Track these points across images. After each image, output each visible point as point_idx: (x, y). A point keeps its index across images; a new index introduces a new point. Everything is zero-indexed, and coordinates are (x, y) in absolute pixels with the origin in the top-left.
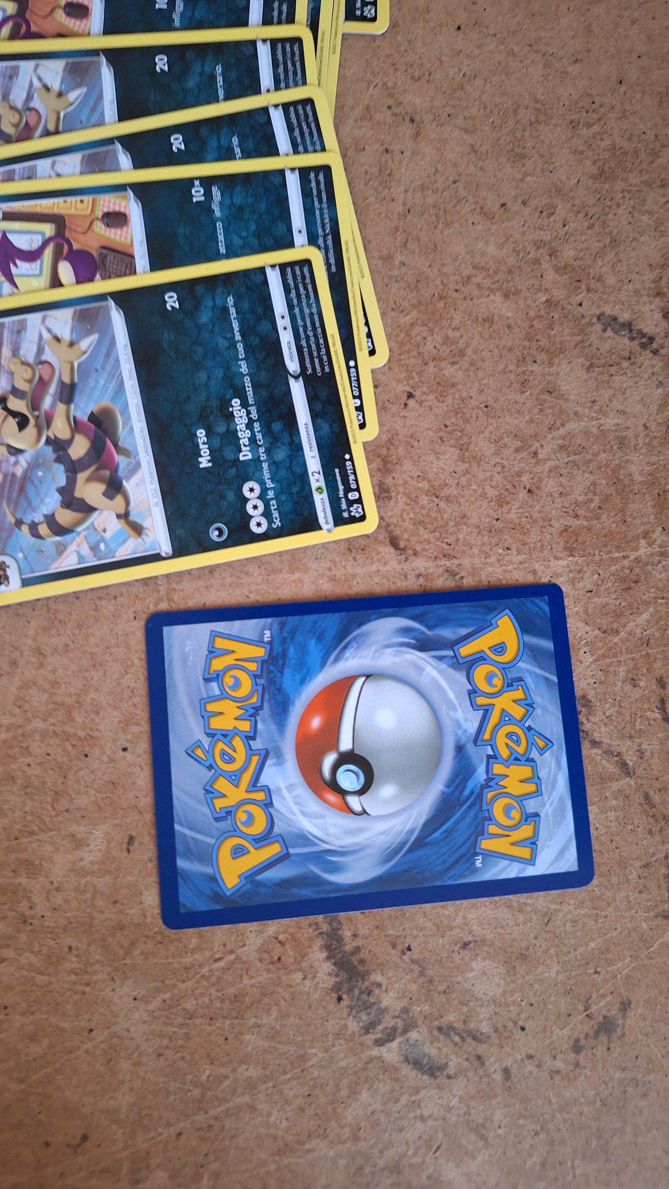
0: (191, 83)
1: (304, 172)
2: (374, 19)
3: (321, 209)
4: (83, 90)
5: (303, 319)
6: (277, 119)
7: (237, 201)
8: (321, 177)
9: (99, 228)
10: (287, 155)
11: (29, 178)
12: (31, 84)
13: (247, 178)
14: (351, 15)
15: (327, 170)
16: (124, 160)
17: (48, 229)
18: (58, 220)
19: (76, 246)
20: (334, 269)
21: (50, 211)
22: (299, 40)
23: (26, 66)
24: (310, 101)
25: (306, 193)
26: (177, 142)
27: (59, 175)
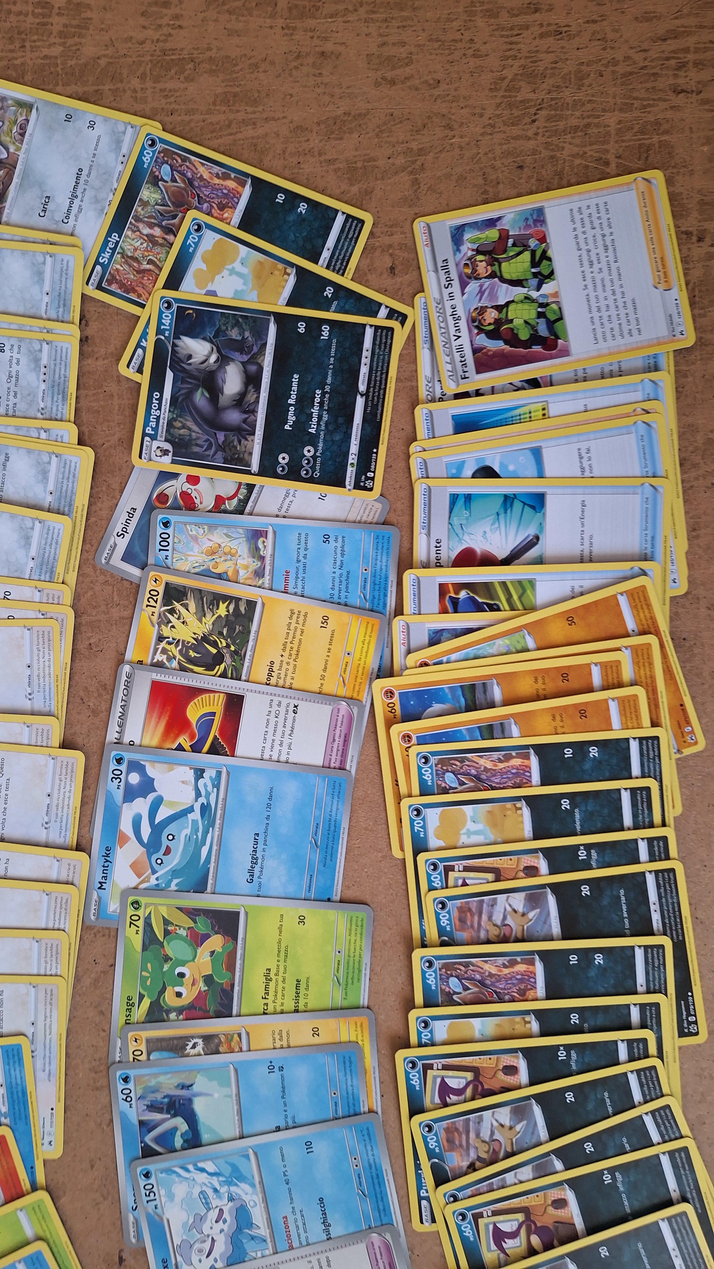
0: (590, 1106)
1: (671, 1153)
2: (697, 1034)
3: (686, 1175)
4: (525, 1122)
5: (687, 1249)
6: (649, 1122)
7: (632, 1179)
8: (683, 1155)
9: (551, 1210)
10: (659, 1144)
11: (503, 1187)
12: (492, 1125)
13: (636, 1163)
14: (682, 1034)
15: (685, 1149)
16: (558, 1165)
17: (520, 1217)
18: (525, 1210)
19: (539, 1225)
20: (700, 1211)
21: (519, 1206)
22: (654, 1068)
23: (487, 1114)
24: (668, 1106)
25: (675, 1166)
26: (589, 1147)
27: (521, 1182)
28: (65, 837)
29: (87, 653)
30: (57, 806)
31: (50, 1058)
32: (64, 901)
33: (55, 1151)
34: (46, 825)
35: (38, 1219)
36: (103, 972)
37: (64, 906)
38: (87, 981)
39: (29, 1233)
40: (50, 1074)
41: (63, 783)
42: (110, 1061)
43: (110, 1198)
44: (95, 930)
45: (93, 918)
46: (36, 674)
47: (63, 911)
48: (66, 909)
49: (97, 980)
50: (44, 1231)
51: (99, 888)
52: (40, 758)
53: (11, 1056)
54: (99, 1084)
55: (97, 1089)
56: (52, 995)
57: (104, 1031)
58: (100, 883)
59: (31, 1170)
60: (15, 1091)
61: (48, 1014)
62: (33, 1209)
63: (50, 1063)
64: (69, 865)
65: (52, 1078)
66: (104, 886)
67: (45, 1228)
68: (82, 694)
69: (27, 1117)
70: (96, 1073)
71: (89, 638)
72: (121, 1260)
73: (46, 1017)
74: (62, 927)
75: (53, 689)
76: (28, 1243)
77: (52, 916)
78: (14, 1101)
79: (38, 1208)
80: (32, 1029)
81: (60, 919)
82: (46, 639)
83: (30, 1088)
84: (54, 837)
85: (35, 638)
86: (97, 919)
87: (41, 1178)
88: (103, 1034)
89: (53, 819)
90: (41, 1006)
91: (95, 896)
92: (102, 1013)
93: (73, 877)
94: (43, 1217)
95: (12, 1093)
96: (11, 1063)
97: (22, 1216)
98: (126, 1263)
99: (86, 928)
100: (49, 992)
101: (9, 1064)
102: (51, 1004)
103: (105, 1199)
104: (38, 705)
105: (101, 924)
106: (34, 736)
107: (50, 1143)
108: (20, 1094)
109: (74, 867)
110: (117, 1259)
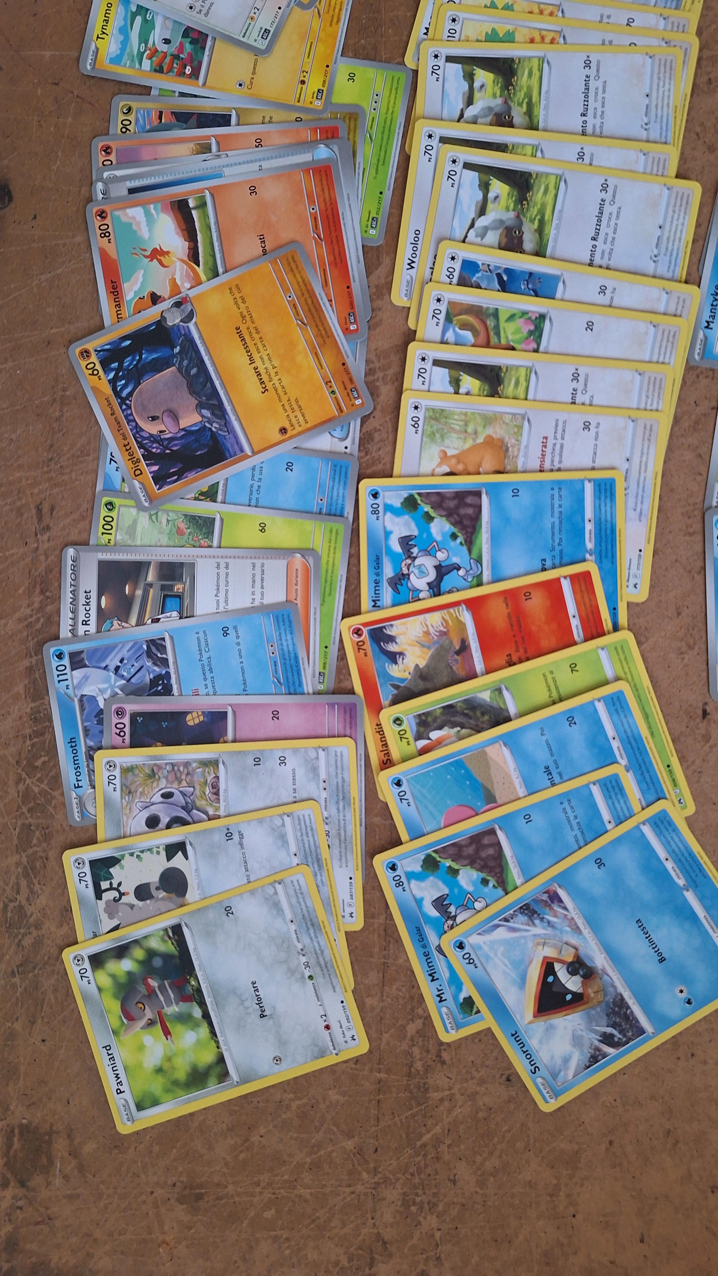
28: (674, 272)
29: (706, 89)
30: (668, 239)
31: (642, 497)
32: (672, 334)
33: (641, 595)
34: (655, 259)
35: (620, 659)
36: (705, 415)
37: (671, 339)
38: (686, 424)
39: (609, 674)
40: (641, 513)
41: (676, 216)
42: (706, 505)
43: (696, 648)
44: (698, 371)
45: (697, 357)
46: (654, 103)
47: (670, 345)
48: (673, 343)
49: (697, 422)
50: (625, 673)
51: (707, 327)
52: (656, 188)
53: (603, 491)
54: (691, 530)
55: (690, 534)
56: (651, 430)
57: (701, 474)
58: (708, 322)
59: (614, 611)
60: (603, 527)
61: (645, 451)
62: (616, 648)
63: (642, 502)
64: (679, 298)
65: (643, 519)
66: (712, 325)
67: (627, 670)
68: (698, 129)
69: (613, 556)
70: (689, 517)
71: (709, 73)
72: (705, 714)
73: (642, 453)
74: (667, 360)
75: (671, 120)
76: (606, 683)
77: (657, 350)
78: (601, 538)
79: (620, 650)
80: (626, 465)
81: (665, 354)
82: (668, 67)
83: (619, 525)
84: (662, 270)
85: (656, 68)
86: (702, 358)
87: (623, 618)
88: (699, 478)
89: (663, 251)
90: (638, 442)
91: (701, 335)
92: (700, 456)
93: (682, 311)
94: (626, 659)
95: (600, 529)
96: (603, 498)
97: (603, 654)
98: (708, 717)
99: (690, 368)
100: (648, 427)
101: (600, 499)
102: (649, 440)
103: (691, 648)
104: (654, 134)
105: (706, 365)
106: (649, 166)
107: (635, 586)
108: (609, 532)
109: (684, 301)
110: (700, 712)
